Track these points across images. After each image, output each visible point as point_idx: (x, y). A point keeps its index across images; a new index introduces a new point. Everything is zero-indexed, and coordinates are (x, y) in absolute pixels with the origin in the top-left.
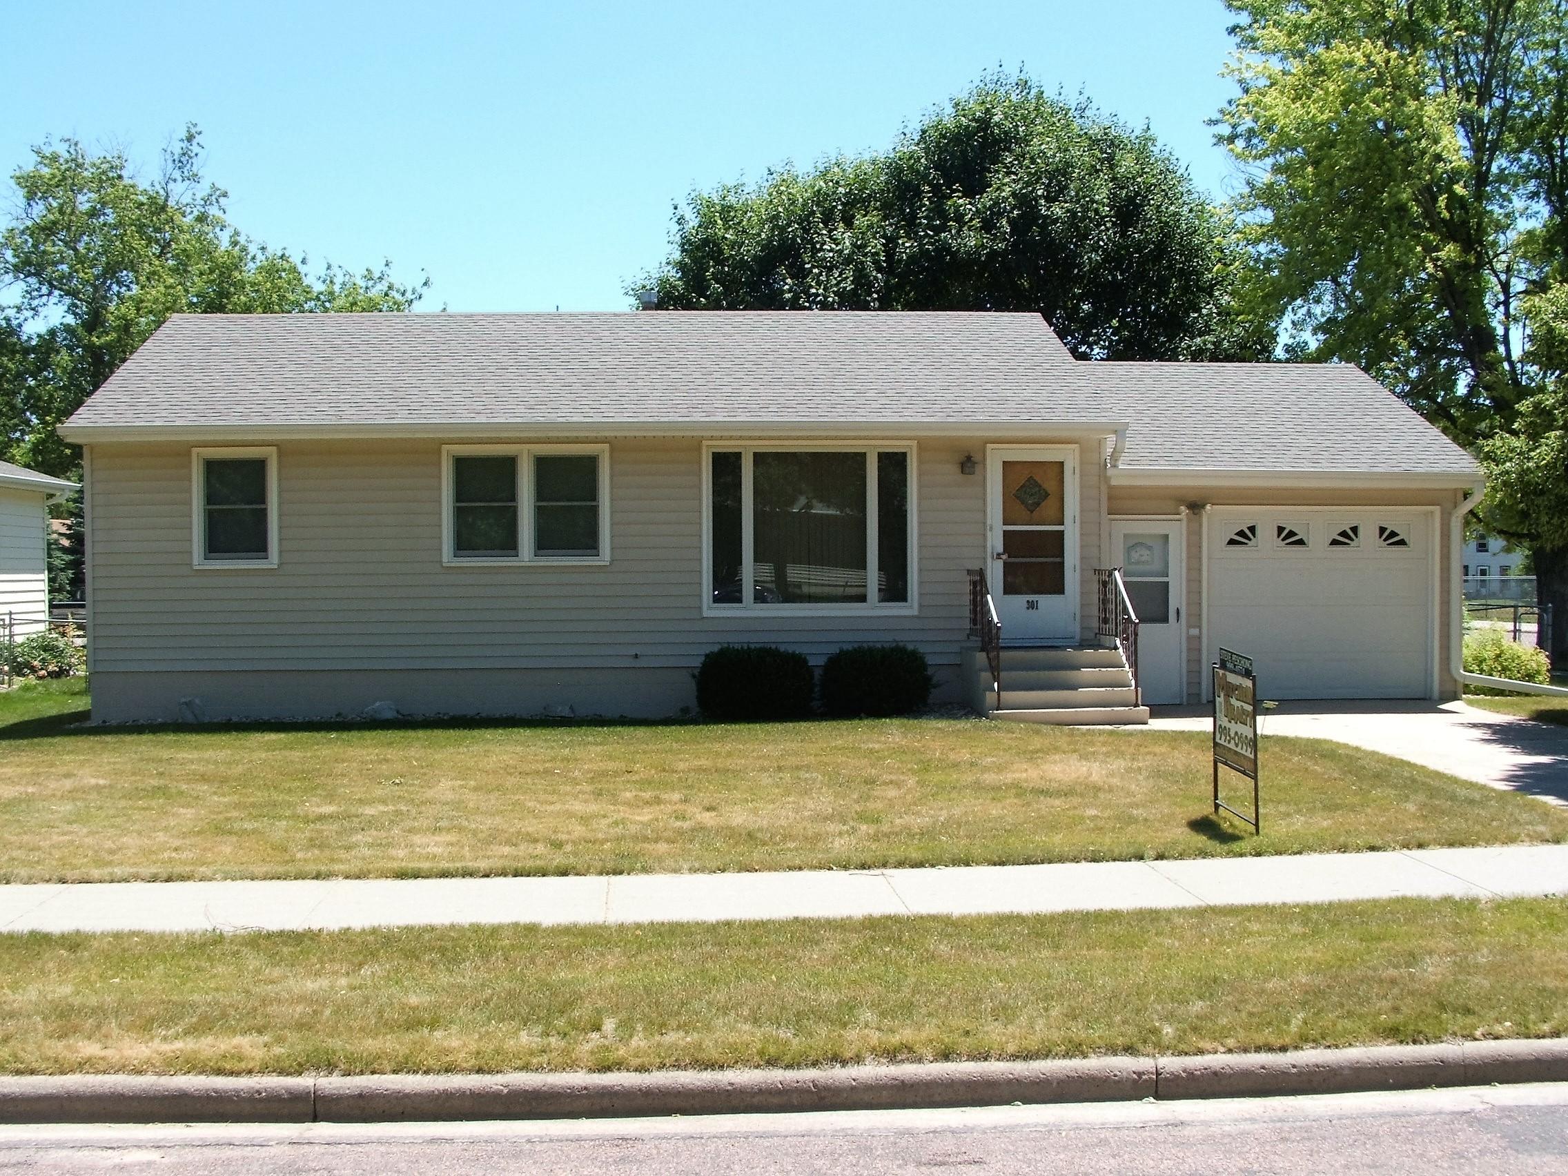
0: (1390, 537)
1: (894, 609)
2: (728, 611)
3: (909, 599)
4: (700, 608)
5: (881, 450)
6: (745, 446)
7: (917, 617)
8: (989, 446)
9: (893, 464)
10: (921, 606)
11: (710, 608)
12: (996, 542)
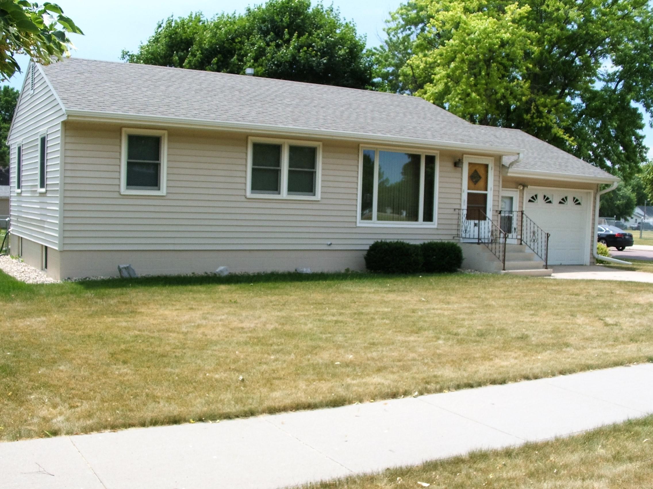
0: (577, 202)
1: (428, 225)
2: (366, 224)
3: (434, 220)
4: (356, 222)
5: (427, 154)
6: (377, 149)
7: (437, 229)
8: (465, 156)
9: (430, 160)
10: (438, 224)
11: (360, 223)
12: (465, 197)
